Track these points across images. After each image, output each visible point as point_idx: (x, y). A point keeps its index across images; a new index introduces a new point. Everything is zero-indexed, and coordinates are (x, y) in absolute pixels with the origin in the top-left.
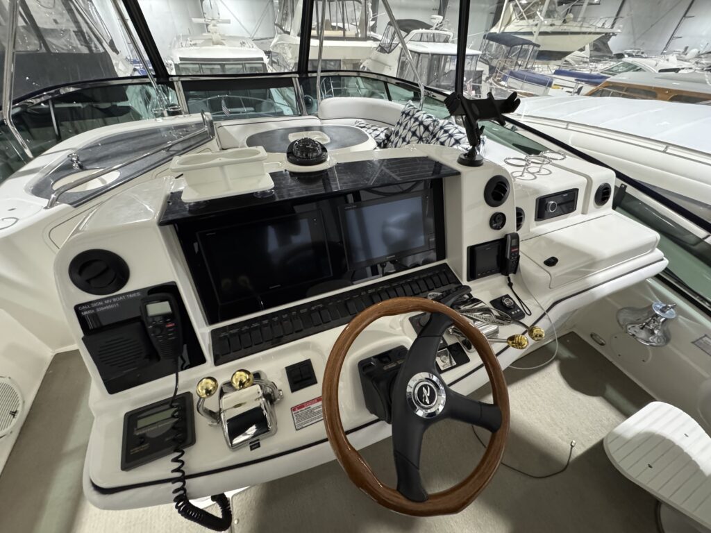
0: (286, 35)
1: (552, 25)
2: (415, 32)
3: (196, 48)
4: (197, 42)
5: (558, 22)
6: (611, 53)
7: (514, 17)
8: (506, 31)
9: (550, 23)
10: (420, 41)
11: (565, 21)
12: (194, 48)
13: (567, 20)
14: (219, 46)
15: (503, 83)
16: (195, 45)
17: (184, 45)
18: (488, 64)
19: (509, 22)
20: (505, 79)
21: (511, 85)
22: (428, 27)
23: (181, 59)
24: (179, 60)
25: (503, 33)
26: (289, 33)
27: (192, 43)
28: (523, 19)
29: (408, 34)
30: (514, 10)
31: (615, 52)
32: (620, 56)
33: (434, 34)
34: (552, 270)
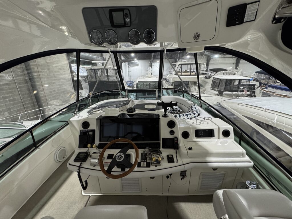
0: (171, 75)
2: (219, 72)
4: (144, 77)
10: (223, 75)
14: (150, 78)
15: (265, 89)
16: (143, 78)
17: (140, 78)
18: (259, 82)
22: (226, 70)
23: (138, 82)
26: (172, 74)
29: (217, 73)
33: (229, 73)
34: (189, 151)
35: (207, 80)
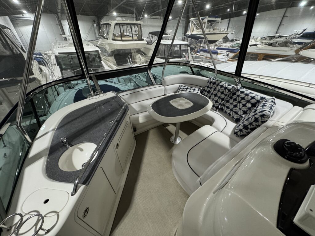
1: (209, 31)
3: (65, 48)
5: (212, 30)
6: (229, 39)
7: (194, 29)
8: (192, 34)
9: (209, 30)
11: (214, 30)
12: (64, 48)
13: (215, 29)
15: (198, 54)
16: (65, 46)
17: (59, 47)
19: (193, 31)
20: (198, 52)
21: (202, 54)
24: (58, 54)
25: (191, 34)
26: (107, 39)
27: (63, 46)
28: (198, 29)
30: (194, 26)
31: (230, 39)
32: (232, 41)
33: (168, 37)
35: (148, 46)
